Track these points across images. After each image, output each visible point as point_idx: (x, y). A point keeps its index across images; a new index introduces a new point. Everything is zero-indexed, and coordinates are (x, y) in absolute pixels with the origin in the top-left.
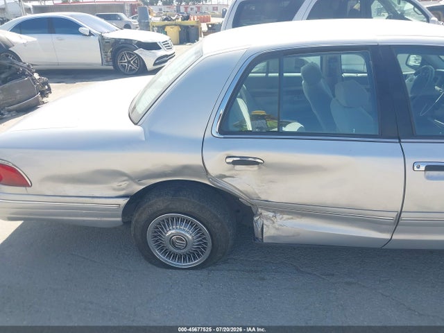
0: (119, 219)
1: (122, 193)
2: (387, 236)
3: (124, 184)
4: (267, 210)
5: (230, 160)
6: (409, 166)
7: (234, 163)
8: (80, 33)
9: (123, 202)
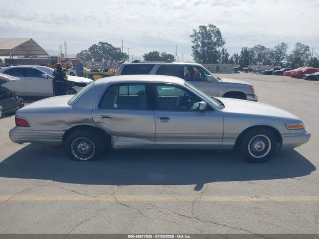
0: (61, 140)
1: (63, 129)
2: (153, 143)
3: (64, 126)
4: (115, 136)
5: (101, 117)
6: (156, 118)
7: (103, 117)
8: (42, 77)
9: (63, 133)
